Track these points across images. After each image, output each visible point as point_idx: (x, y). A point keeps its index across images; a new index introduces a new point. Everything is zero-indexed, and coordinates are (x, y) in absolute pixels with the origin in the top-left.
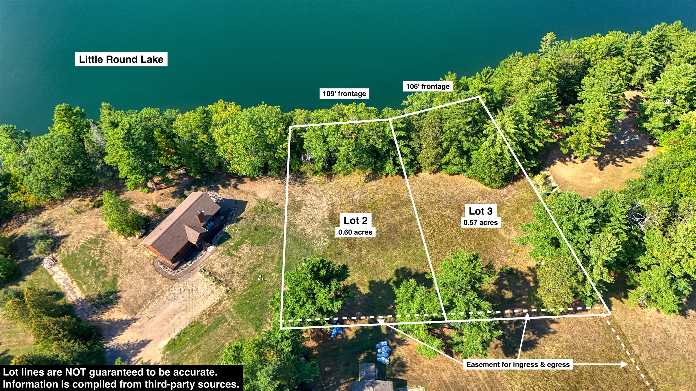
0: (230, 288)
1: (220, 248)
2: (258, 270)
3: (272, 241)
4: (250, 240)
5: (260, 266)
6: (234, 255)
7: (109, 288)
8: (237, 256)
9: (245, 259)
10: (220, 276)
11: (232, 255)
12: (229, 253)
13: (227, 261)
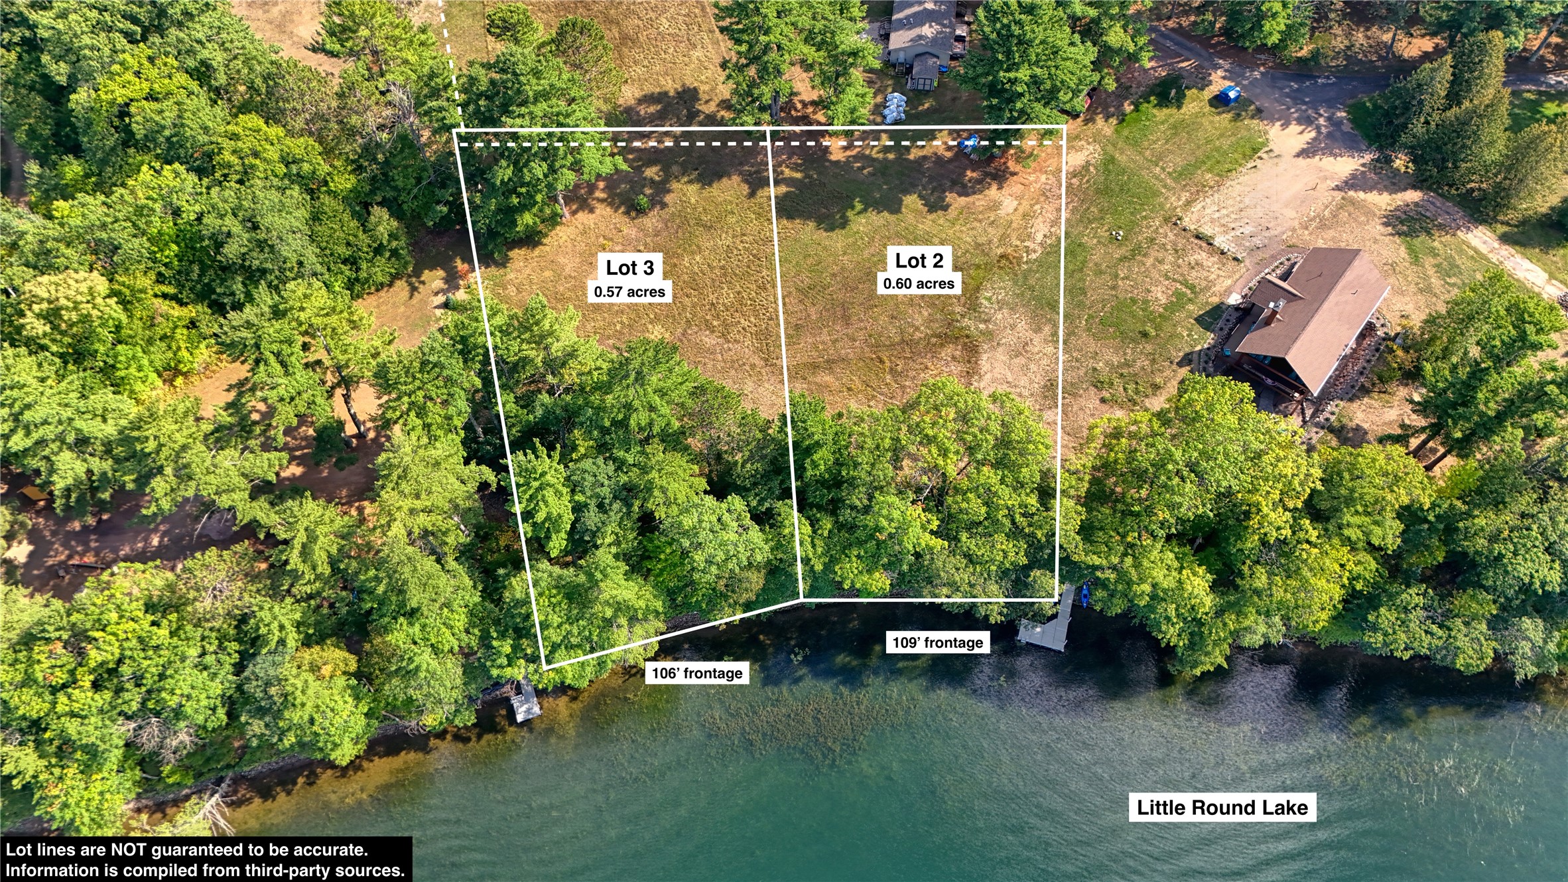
0: (1175, 224)
1: (1215, 300)
2: (1123, 251)
3: (1104, 306)
4: (1151, 313)
5: (1123, 259)
6: (1182, 284)
7: (1417, 242)
8: (1174, 280)
9: (1155, 274)
10: (1201, 247)
11: (1185, 283)
12: (1192, 288)
13: (1194, 274)
